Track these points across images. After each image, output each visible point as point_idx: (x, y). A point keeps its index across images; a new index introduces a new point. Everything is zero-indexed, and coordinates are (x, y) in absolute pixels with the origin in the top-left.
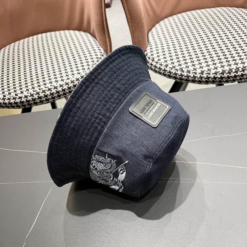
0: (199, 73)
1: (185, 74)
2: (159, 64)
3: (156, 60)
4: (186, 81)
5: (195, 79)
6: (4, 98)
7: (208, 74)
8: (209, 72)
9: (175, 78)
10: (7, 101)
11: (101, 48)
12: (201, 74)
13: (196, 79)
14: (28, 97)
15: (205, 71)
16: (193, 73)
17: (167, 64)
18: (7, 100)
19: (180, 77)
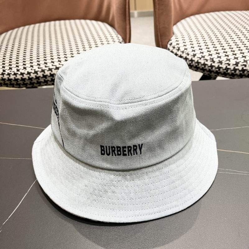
0: (233, 65)
1: (216, 65)
2: (186, 54)
3: (182, 49)
4: (216, 74)
5: (227, 71)
6: (4, 72)
7: (243, 66)
8: (245, 63)
9: (203, 70)
10: (6, 77)
11: (119, 36)
12: (235, 66)
13: (229, 71)
14: (32, 74)
15: (240, 63)
16: (225, 64)
17: (195, 53)
18: (6, 75)
19: (210, 68)
